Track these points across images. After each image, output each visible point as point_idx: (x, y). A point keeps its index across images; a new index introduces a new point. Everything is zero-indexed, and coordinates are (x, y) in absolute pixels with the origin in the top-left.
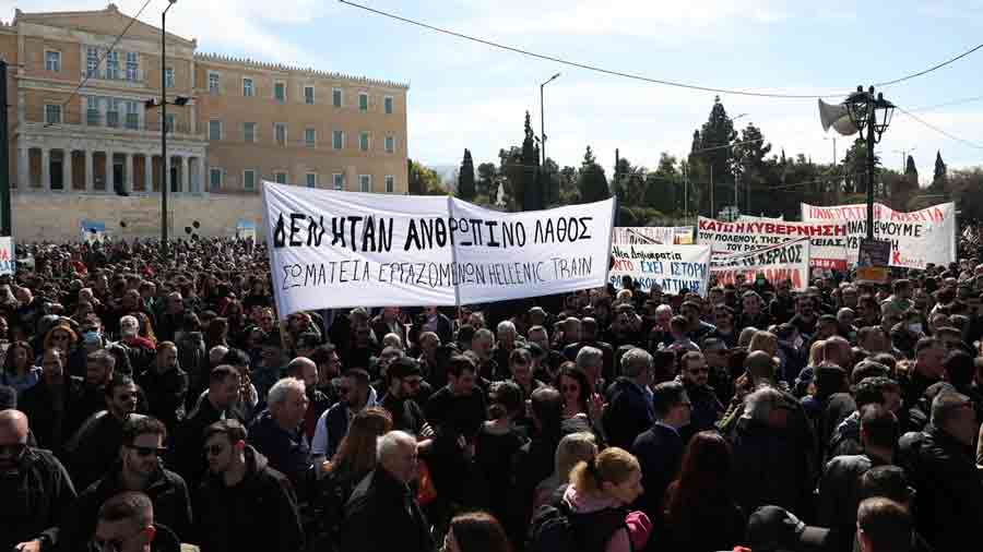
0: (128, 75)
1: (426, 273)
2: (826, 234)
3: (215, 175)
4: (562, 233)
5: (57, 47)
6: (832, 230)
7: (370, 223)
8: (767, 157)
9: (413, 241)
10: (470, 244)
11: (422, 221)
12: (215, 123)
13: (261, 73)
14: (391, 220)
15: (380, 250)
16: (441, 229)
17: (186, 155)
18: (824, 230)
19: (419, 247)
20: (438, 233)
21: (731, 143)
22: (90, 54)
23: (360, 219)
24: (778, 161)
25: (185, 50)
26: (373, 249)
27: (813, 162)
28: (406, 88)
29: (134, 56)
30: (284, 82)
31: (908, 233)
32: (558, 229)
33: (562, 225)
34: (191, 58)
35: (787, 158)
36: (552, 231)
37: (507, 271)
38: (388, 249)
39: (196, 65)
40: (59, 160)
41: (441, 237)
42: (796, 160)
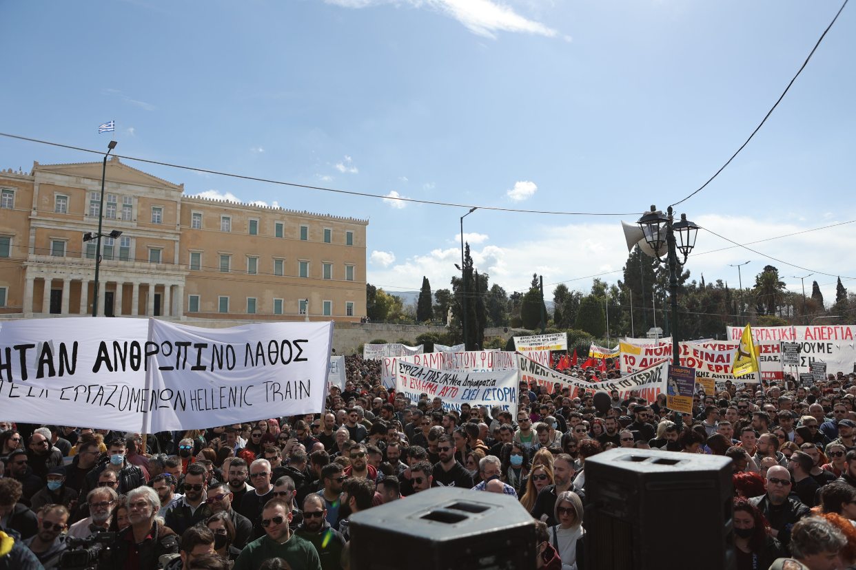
0: (124, 215)
1: (116, 396)
2: (766, 352)
3: (194, 301)
4: (273, 356)
5: (65, 193)
6: (770, 349)
7: (47, 348)
8: (688, 282)
9: (103, 363)
10: (171, 368)
11: (116, 344)
12: (196, 255)
13: (237, 212)
14: (76, 344)
15: (61, 374)
16: (135, 353)
17: (168, 283)
18: (763, 349)
19: (111, 369)
20: (132, 357)
21: (655, 270)
22: (93, 198)
23: (32, 346)
24: (697, 286)
25: (174, 193)
26: (52, 373)
27: (729, 287)
28: (366, 223)
29: (130, 199)
30: (258, 220)
31: (821, 351)
32: (269, 353)
33: (273, 348)
34: (179, 200)
35: (706, 284)
36: (263, 354)
37: (209, 396)
38: (71, 373)
39: (182, 206)
40: (59, 288)
41: (136, 361)
42: (715, 284)
